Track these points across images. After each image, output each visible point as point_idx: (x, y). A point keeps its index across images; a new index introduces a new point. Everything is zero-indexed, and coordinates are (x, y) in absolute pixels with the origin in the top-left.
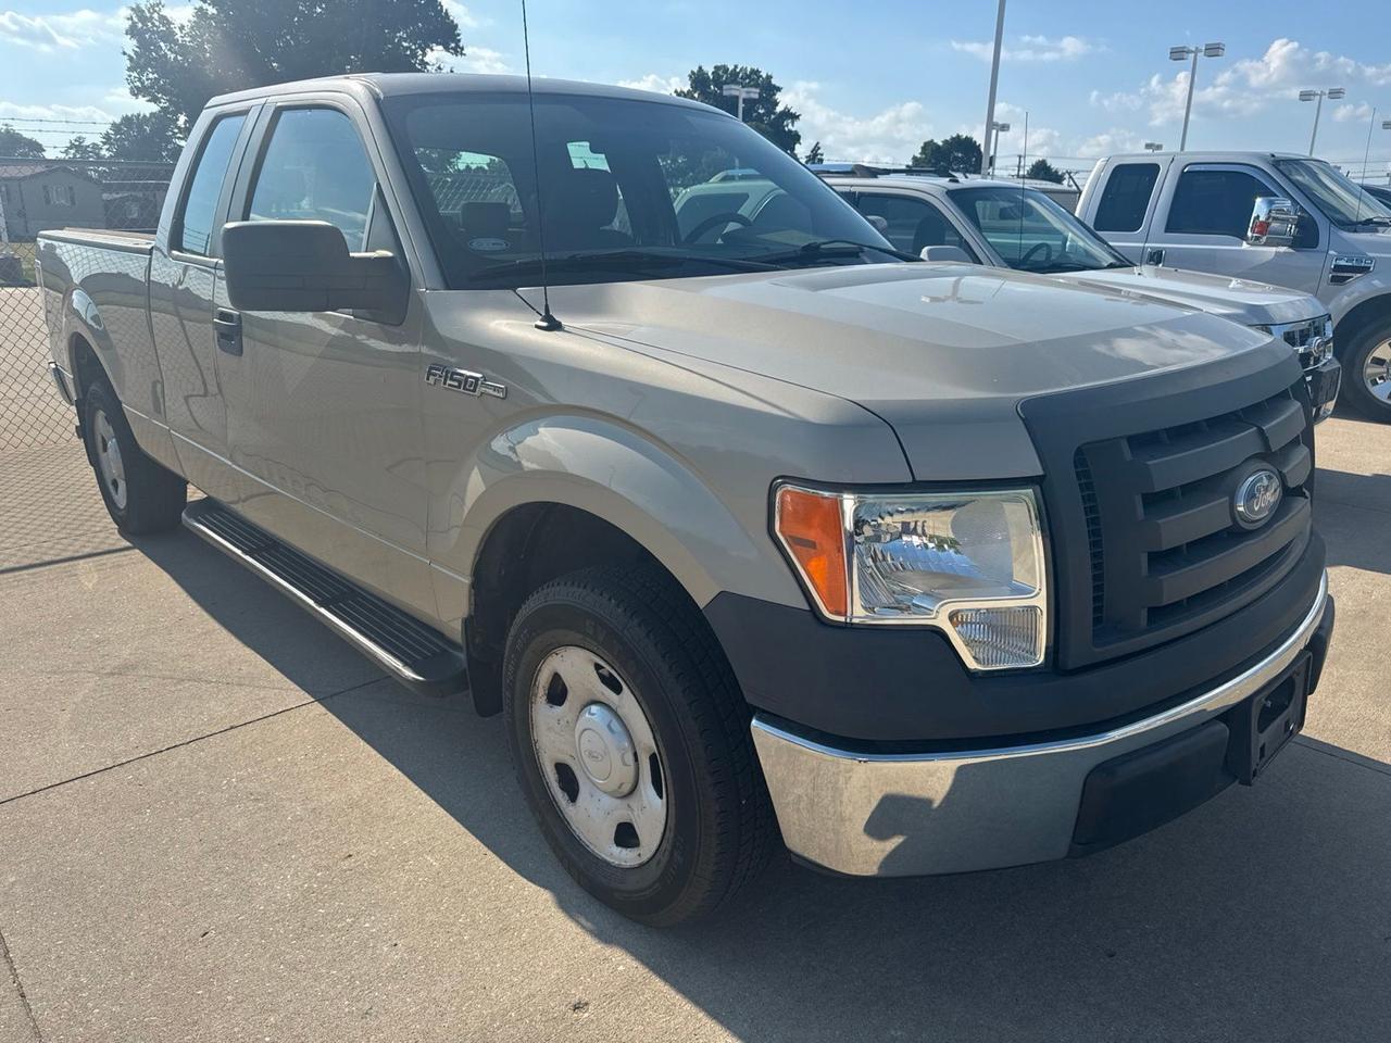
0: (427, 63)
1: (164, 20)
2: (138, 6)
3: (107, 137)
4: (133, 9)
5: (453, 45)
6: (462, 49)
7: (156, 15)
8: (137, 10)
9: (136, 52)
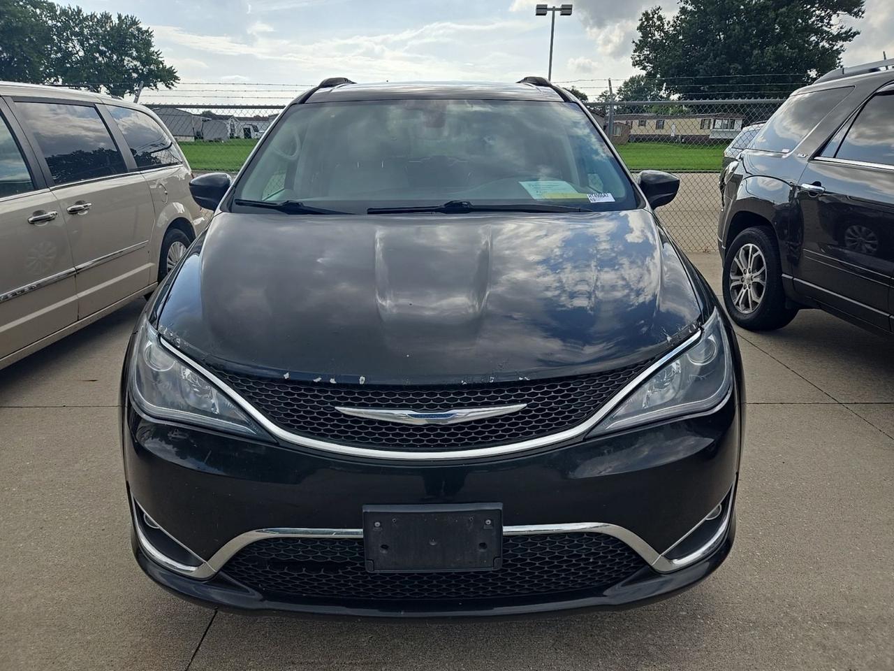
0: (833, 25)
1: (660, 18)
2: (647, 12)
3: (620, 90)
4: (644, 14)
5: (855, 10)
6: (863, 13)
7: (656, 16)
8: (646, 14)
9: (640, 41)
